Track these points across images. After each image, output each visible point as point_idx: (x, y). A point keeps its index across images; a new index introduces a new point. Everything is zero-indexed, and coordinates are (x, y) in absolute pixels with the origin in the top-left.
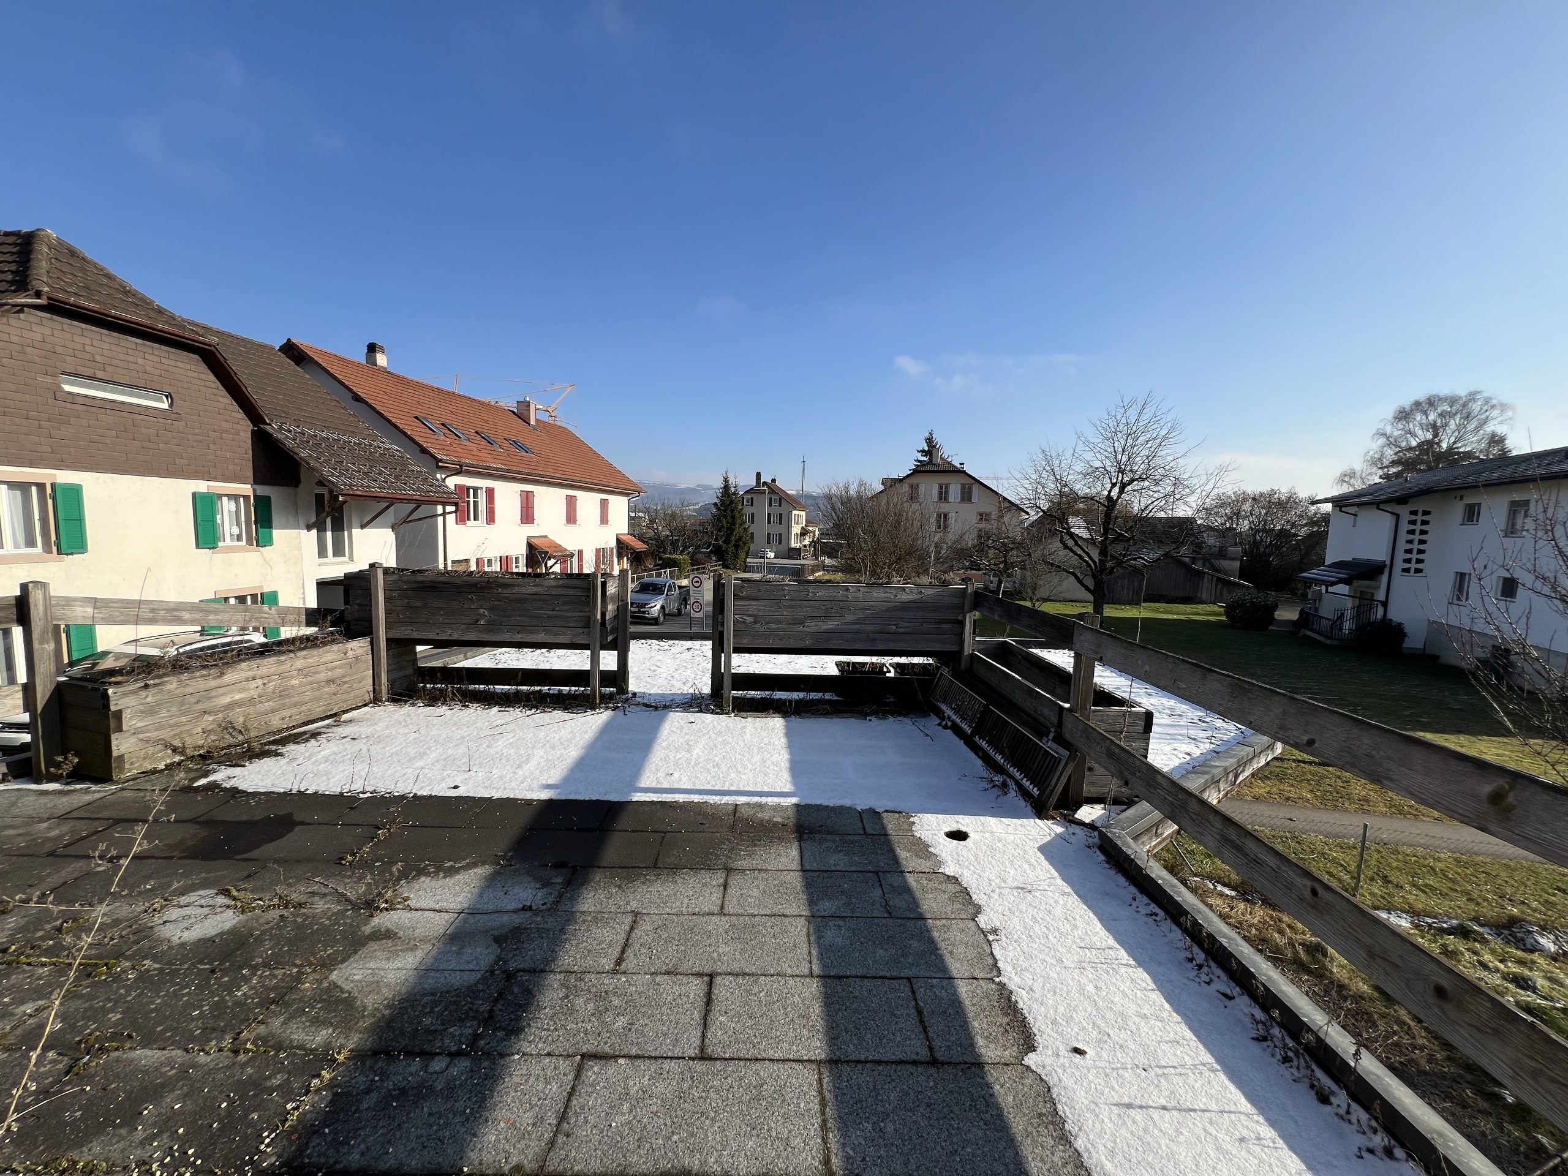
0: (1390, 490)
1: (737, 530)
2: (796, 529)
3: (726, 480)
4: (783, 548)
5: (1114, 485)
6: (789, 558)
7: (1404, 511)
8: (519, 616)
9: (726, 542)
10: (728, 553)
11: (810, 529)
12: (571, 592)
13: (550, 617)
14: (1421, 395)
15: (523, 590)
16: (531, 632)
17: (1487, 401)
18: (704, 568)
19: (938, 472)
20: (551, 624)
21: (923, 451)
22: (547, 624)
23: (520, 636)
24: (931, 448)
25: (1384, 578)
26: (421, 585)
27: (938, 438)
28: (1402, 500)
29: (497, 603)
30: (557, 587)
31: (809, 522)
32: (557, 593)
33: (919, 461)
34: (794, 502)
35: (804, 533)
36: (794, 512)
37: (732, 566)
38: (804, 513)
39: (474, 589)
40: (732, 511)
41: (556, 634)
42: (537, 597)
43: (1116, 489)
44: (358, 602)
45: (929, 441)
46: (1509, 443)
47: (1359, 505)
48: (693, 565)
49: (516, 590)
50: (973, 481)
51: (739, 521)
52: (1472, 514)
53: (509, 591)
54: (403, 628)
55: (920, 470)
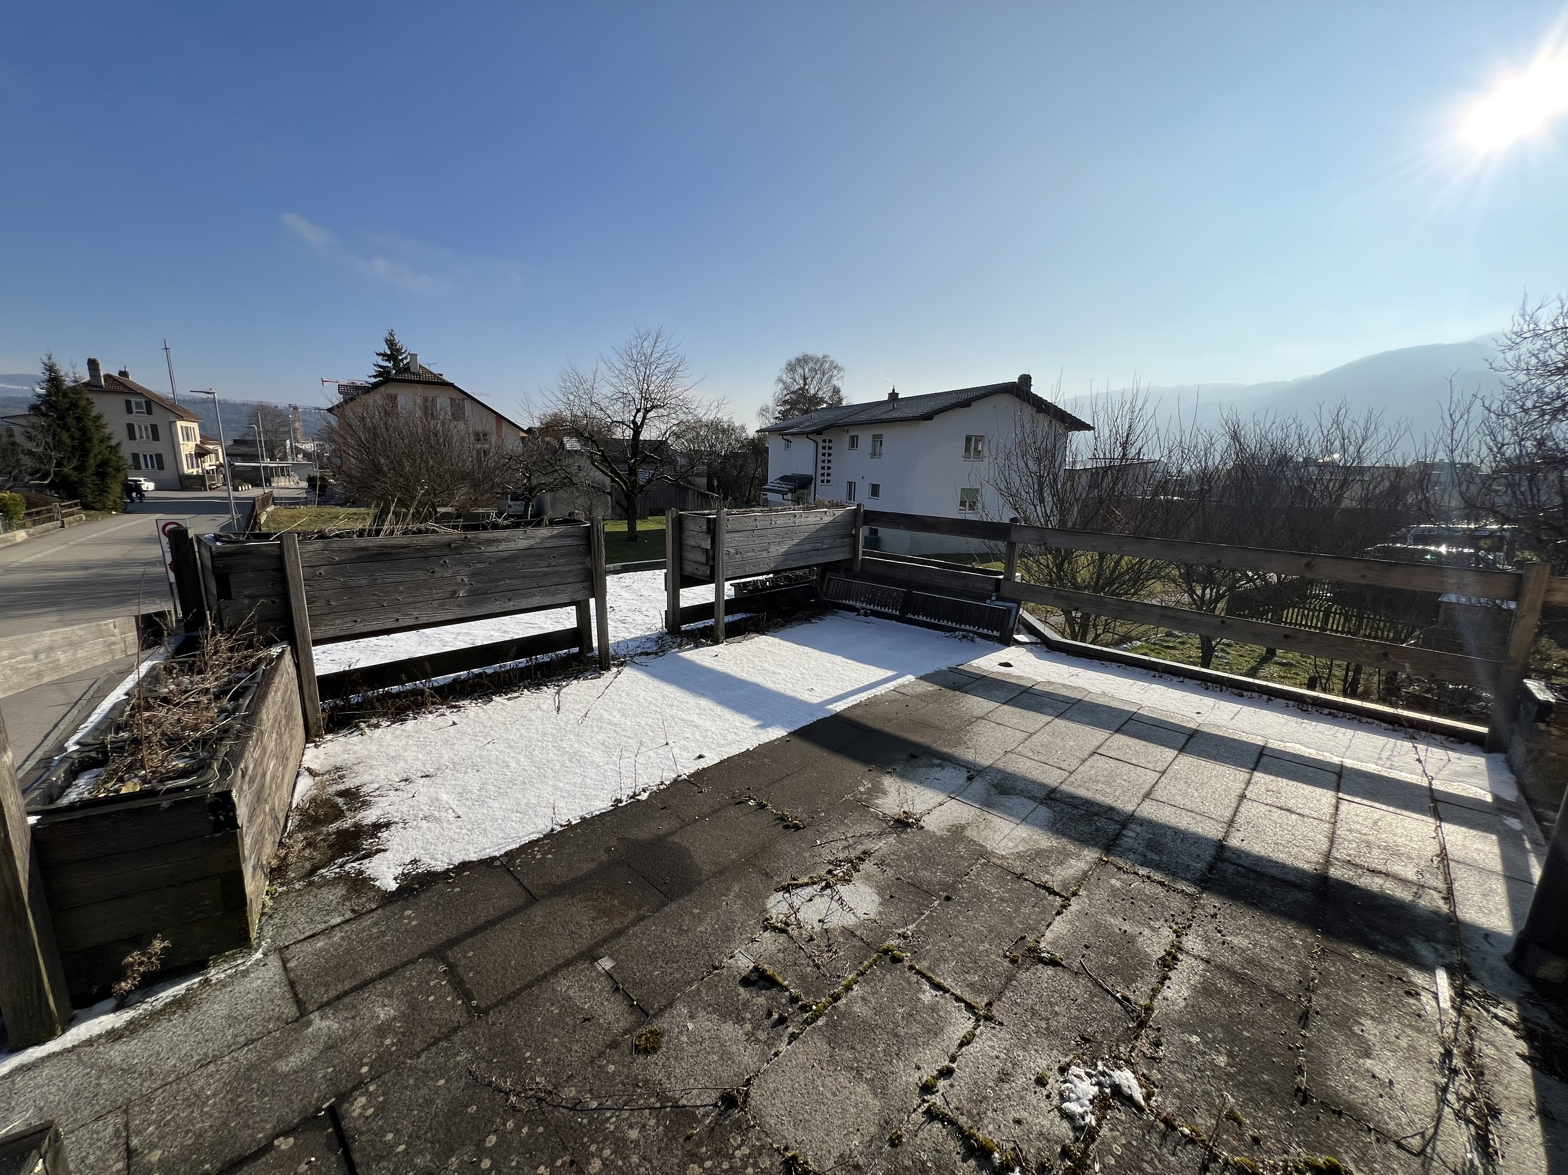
0: (807, 424)
1: (97, 450)
2: (187, 448)
3: (50, 369)
4: (168, 473)
5: (638, 411)
6: (183, 489)
7: (819, 439)
8: (510, 579)
9: (81, 468)
10: (84, 485)
11: (211, 447)
12: (567, 542)
13: (546, 574)
14: (799, 354)
15: (512, 546)
16: (524, 596)
17: (832, 363)
18: (49, 511)
19: (419, 382)
20: (548, 583)
21: (384, 355)
22: (543, 583)
23: (511, 603)
24: (393, 353)
25: (813, 486)
26: (363, 553)
27: (401, 341)
28: (819, 432)
29: (479, 566)
30: (550, 537)
31: (205, 439)
32: (552, 544)
33: (380, 367)
34: (175, 410)
35: (201, 453)
36: (179, 424)
37: (98, 505)
38: (195, 426)
39: (446, 551)
40: (79, 419)
41: (554, 594)
42: (530, 552)
43: (640, 415)
44: (247, 592)
45: (391, 343)
46: (843, 393)
47: (792, 434)
48: (27, 508)
49: (503, 546)
50: (462, 396)
51: (96, 436)
52: (854, 442)
53: (494, 549)
54: (338, 621)
55: (385, 378)
